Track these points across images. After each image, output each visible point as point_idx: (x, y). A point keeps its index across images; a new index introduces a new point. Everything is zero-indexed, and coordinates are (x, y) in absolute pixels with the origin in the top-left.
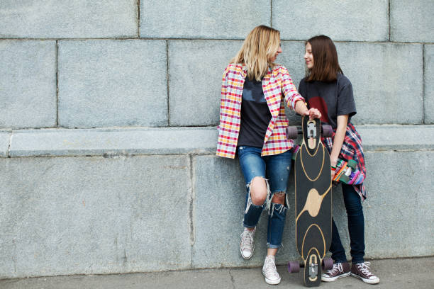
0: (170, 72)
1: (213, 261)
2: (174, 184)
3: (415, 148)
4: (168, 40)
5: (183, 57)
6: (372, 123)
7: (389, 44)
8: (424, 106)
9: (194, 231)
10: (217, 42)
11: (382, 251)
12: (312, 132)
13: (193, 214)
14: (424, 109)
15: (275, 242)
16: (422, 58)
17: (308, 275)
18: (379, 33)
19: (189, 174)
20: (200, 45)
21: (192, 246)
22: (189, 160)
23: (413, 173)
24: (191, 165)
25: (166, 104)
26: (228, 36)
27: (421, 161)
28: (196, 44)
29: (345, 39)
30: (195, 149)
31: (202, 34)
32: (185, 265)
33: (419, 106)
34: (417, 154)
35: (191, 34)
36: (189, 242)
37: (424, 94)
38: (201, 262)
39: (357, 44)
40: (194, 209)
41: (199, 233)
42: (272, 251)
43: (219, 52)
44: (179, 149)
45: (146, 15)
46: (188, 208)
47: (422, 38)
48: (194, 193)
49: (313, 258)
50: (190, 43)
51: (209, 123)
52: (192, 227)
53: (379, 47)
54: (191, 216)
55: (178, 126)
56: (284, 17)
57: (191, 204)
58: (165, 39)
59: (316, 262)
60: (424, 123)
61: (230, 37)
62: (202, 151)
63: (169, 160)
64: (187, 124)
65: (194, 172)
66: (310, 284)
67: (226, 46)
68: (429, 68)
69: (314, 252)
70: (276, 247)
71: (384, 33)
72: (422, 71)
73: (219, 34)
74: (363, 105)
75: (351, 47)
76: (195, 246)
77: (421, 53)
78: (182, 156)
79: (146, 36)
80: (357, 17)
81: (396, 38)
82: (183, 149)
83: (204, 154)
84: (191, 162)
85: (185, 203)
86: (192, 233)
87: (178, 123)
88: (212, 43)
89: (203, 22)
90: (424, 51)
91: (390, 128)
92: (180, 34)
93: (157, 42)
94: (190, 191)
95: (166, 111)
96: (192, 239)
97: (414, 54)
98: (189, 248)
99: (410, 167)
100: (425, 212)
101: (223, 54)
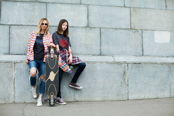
0: (10, 36)
1: (22, 100)
2: (8, 73)
3: (95, 62)
4: (10, 25)
5: (15, 31)
6: (82, 55)
7: (88, 28)
8: (101, 49)
9: (15, 89)
10: (27, 26)
11: (83, 99)
12: (52, 52)
13: (15, 84)
14: (101, 50)
15: (42, 92)
16: (99, 33)
17: (50, 102)
18: (84, 24)
19: (14, 69)
20: (21, 27)
21: (14, 95)
22: (14, 64)
23: (94, 71)
24: (15, 66)
25: (9, 47)
26: (31, 25)
27: (97, 67)
28: (20, 27)
29: (72, 26)
30: (16, 61)
31: (22, 24)
32: (12, 101)
33: (99, 49)
34: (96, 64)
35: (18, 24)
36: (13, 93)
37: (101, 45)
38: (17, 100)
39: (76, 28)
40: (15, 81)
41: (17, 90)
42: (41, 96)
43: (27, 30)
44: (11, 61)
45: (3, 17)
46: (13, 81)
47: (100, 26)
48: (15, 76)
49: (52, 96)
50: (17, 26)
51: (24, 53)
52: (14, 88)
53: (84, 29)
54: (14, 84)
55: (12, 54)
56: (51, 18)
57: (14, 80)
58: (9, 25)
59: (53, 97)
60: (101, 55)
61: (32, 25)
62: (19, 62)
63: (7, 64)
64: (15, 54)
65: (15, 69)
66: (51, 106)
67: (30, 28)
68: (102, 36)
69: (52, 94)
70: (42, 94)
71: (86, 24)
72: (100, 37)
73: (28, 24)
74: (78, 49)
75: (74, 29)
76: (15, 95)
77: (99, 31)
78: (11, 63)
79: (2, 24)
80: (76, 19)
81: (90, 26)
82: (12, 61)
83: (19, 63)
84: (15, 65)
85: (12, 79)
86: (14, 90)
87: (12, 53)
88: (25, 27)
89: (22, 20)
90: (100, 31)
91: (88, 56)
92: (14, 23)
93: (6, 26)
94: (14, 75)
95: (8, 49)
96: (14, 92)
97: (97, 31)
98: (13, 95)
99: (93, 69)
100: (99, 85)
101: (29, 30)
